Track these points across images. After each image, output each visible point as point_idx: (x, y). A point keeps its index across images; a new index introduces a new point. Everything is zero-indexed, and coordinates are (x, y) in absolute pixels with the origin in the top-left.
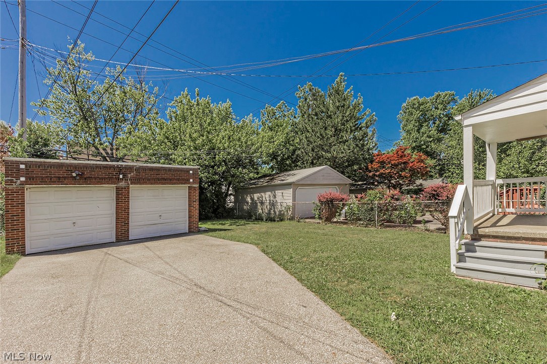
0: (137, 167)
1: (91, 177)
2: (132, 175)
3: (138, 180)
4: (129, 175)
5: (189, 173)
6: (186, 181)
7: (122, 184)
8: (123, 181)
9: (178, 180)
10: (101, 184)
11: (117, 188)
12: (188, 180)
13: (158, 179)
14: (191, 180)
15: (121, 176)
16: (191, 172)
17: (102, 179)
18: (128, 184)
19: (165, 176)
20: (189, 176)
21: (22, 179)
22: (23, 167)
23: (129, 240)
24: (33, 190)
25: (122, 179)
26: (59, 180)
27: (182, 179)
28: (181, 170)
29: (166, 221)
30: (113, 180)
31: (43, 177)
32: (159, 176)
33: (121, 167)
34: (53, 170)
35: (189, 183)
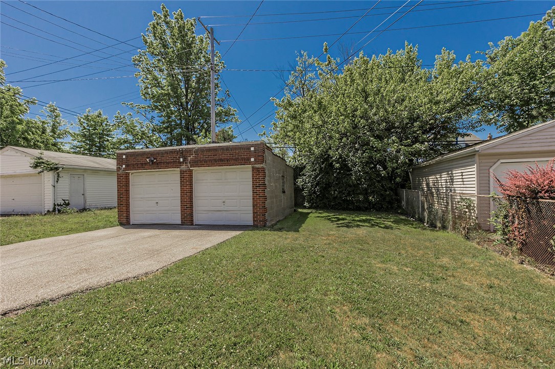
0: (196, 149)
1: (161, 162)
2: (192, 157)
3: (197, 163)
4: (189, 158)
5: (250, 151)
6: (246, 161)
7: (184, 167)
8: (184, 164)
9: (236, 160)
10: (168, 168)
11: (182, 172)
12: (249, 159)
13: (215, 160)
14: (252, 160)
15: (181, 160)
16: (252, 149)
17: (168, 163)
18: (188, 167)
19: (223, 157)
20: (250, 154)
21: (124, 166)
22: (124, 157)
23: (192, 224)
24: (134, 174)
25: (183, 162)
26: (142, 166)
27: (242, 159)
28: (240, 148)
29: (231, 208)
30: (176, 164)
31: (133, 165)
32: (216, 157)
33: (182, 151)
34: (139, 158)
35: (250, 163)
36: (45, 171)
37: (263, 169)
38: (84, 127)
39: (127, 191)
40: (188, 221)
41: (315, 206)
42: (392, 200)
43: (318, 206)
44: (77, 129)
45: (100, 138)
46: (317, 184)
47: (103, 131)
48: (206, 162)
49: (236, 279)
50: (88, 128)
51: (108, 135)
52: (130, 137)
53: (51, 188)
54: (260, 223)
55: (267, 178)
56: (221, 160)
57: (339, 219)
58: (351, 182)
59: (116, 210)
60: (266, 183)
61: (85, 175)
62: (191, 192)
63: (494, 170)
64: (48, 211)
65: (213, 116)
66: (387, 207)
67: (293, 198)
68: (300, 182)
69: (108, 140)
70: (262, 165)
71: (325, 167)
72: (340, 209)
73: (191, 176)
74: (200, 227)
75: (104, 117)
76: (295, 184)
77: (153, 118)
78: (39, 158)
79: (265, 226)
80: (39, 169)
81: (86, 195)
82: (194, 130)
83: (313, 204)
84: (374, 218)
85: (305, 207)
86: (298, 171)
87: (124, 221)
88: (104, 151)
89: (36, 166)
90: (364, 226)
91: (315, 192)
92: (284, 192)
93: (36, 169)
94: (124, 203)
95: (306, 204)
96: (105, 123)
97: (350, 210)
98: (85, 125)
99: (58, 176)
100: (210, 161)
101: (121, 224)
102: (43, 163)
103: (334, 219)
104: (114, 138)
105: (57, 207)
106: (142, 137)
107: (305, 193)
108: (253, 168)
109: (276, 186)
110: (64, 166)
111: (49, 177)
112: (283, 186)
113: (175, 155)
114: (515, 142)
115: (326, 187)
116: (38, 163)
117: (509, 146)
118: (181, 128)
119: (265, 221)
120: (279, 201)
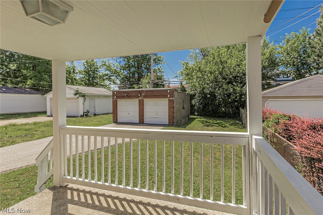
1: (131, 96)
2: (144, 94)
3: (146, 97)
4: (142, 94)
5: (168, 92)
6: (166, 97)
7: (140, 98)
11: (139, 100)
12: (167, 96)
13: (153, 96)
14: (169, 96)
15: (139, 95)
16: (169, 91)
17: (134, 96)
18: (142, 98)
19: (156, 94)
20: (168, 94)
21: (115, 97)
22: (115, 93)
23: (143, 123)
24: (119, 100)
25: (140, 96)
26: (123, 97)
27: (164, 95)
28: (164, 91)
29: (159, 117)
30: (137, 97)
31: (119, 96)
32: (153, 94)
33: (140, 91)
34: (122, 93)
35: (168, 97)
36: (79, 97)
37: (173, 101)
38: (85, 67)
39: (117, 108)
40: (141, 122)
41: (200, 115)
42: (236, 113)
43: (202, 114)
44: (82, 69)
45: (93, 73)
46: (202, 103)
47: (95, 69)
48: (149, 96)
49: (160, 143)
50: (87, 67)
51: (97, 71)
52: (108, 72)
53: (82, 104)
54: (172, 123)
55: (174, 104)
56: (156, 96)
57: (207, 122)
58: (216, 104)
59: (112, 115)
60: (174, 106)
61: (95, 98)
62: (143, 109)
63: (266, 104)
64: (81, 115)
65: (152, 60)
66: (233, 116)
67: (189, 110)
68: (193, 102)
69: (97, 74)
70: (172, 99)
71: (204, 96)
72: (212, 117)
73: (143, 102)
74: (147, 124)
75: (95, 60)
76: (191, 103)
77: (120, 61)
78: (77, 91)
79: (173, 125)
80: (77, 96)
81: (95, 107)
82: (142, 68)
83: (199, 113)
84: (223, 122)
85: (195, 115)
86: (192, 97)
87: (115, 121)
88: (95, 80)
89: (76, 94)
90: (215, 126)
91: (200, 108)
92: (184, 108)
93: (76, 96)
94: (115, 113)
95: (196, 113)
96: (96, 64)
97: (216, 117)
98: (86, 66)
99: (85, 99)
100: (151, 96)
101: (114, 122)
102: (79, 93)
103: (204, 122)
104: (100, 72)
105: (85, 113)
106: (115, 73)
107: (196, 108)
108: (169, 100)
109: (179, 106)
110: (88, 95)
111: (81, 99)
112: (183, 105)
113: (136, 93)
114: (274, 92)
115: (205, 106)
116: (77, 93)
117: (272, 94)
118: (135, 68)
119: (173, 123)
120: (181, 112)
